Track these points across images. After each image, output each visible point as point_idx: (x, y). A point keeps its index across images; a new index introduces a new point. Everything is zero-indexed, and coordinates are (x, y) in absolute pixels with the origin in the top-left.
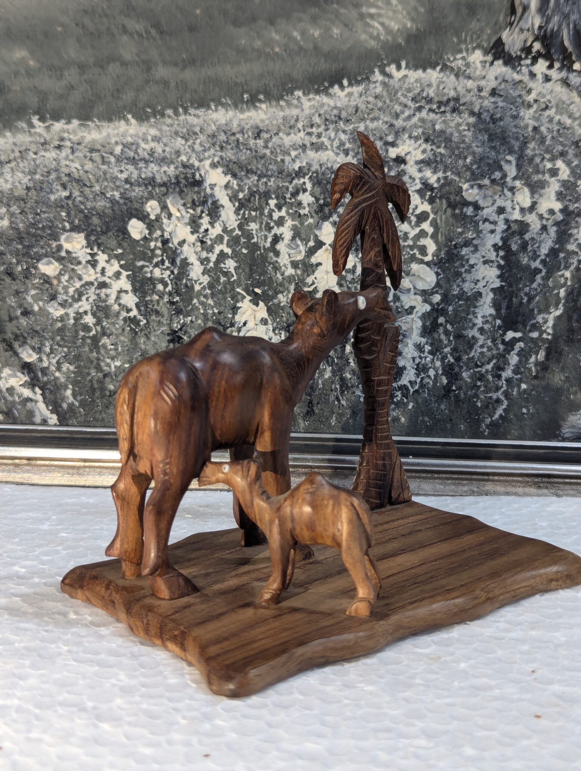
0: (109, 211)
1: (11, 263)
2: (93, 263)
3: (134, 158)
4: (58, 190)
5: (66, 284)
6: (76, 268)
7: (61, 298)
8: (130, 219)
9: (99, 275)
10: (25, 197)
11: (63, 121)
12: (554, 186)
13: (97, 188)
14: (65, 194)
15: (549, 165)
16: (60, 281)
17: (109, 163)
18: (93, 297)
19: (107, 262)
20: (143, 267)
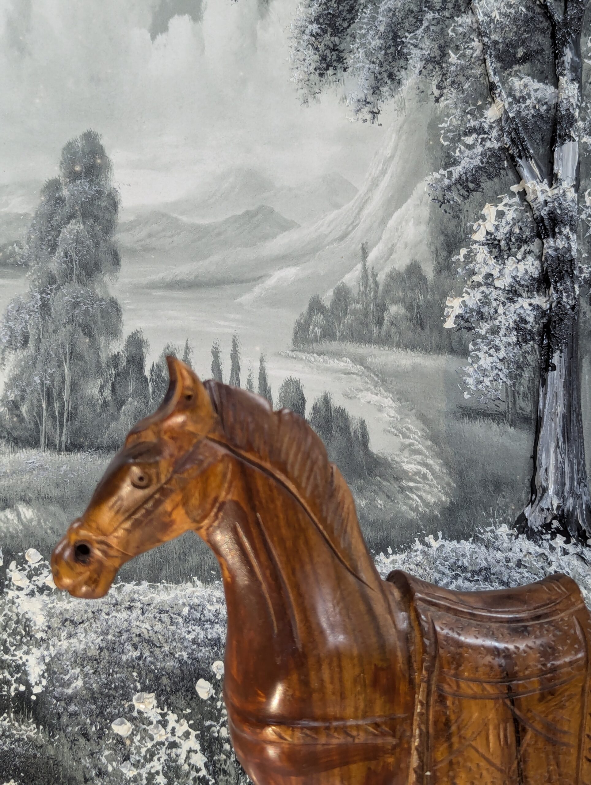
0: (177, 672)
1: (85, 724)
2: (164, 723)
3: (200, 619)
4: (129, 650)
5: (138, 744)
6: (147, 728)
7: (134, 758)
8: (197, 679)
9: (169, 735)
10: (98, 657)
11: (134, 583)
13: (166, 648)
14: (137, 654)
16: (132, 741)
17: (177, 624)
18: (164, 757)
19: (177, 721)
20: (210, 726)
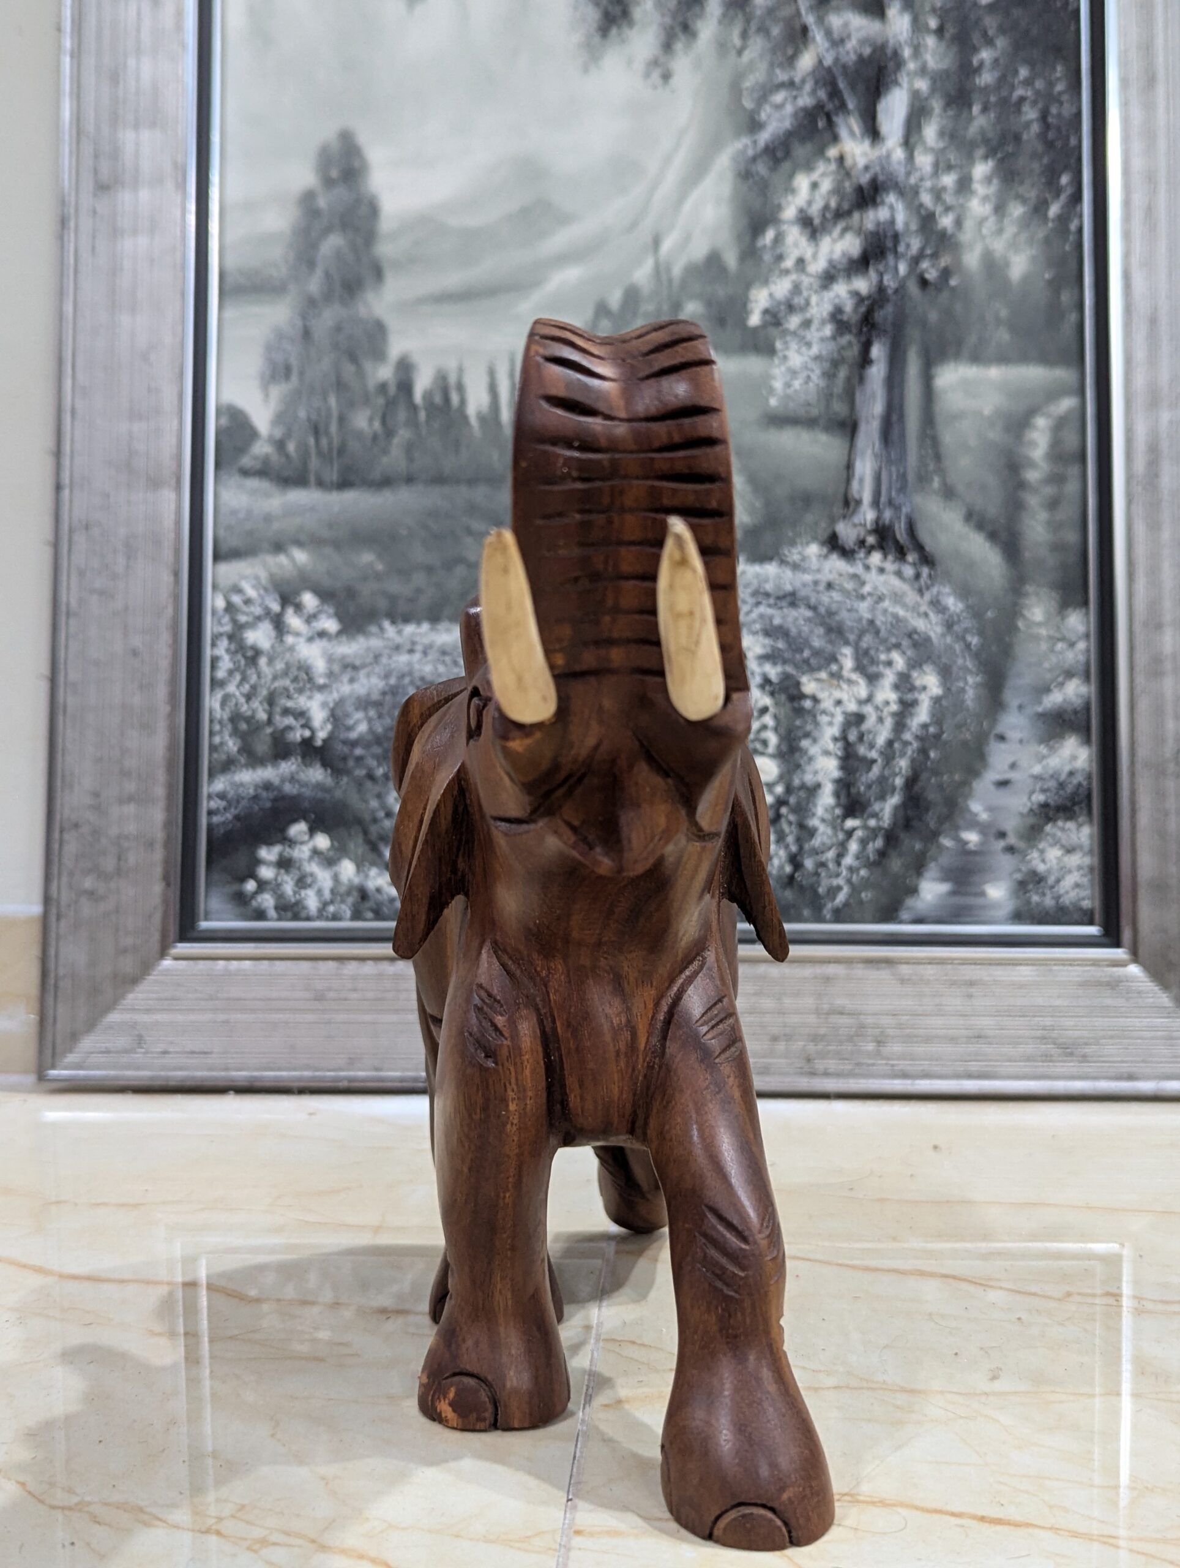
10: (381, 701)
11: (414, 624)
12: (889, 678)
15: (883, 657)
